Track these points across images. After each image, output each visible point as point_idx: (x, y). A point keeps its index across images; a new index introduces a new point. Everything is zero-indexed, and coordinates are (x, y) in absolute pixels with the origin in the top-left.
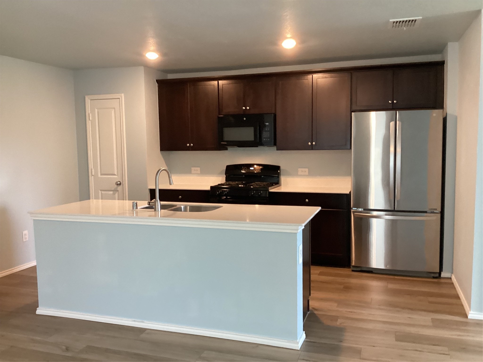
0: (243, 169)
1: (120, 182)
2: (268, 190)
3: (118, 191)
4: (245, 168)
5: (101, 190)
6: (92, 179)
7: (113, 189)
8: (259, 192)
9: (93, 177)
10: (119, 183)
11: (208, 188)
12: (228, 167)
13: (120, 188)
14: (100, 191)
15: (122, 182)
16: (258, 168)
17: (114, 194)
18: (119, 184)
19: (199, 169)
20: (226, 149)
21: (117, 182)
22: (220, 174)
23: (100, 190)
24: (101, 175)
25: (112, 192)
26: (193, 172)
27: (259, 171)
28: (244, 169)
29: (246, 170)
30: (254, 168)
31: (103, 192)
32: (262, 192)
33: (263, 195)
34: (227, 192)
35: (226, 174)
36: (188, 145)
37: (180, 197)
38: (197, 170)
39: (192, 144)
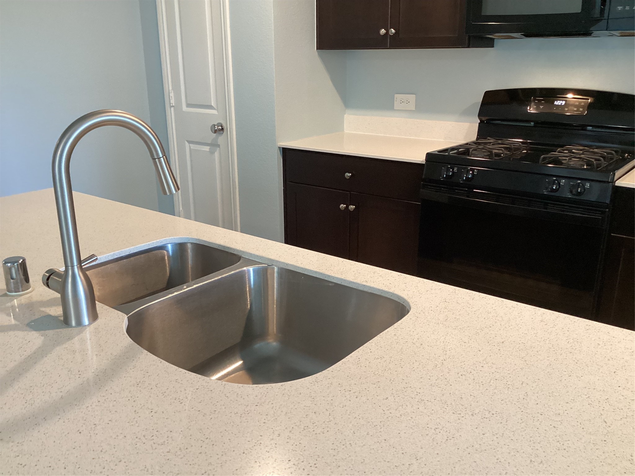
0: (533, 104)
1: (222, 126)
2: (613, 182)
3: (219, 146)
4: (539, 100)
5: (190, 142)
6: (171, 114)
7: (209, 142)
8: (578, 185)
9: (172, 109)
10: (220, 127)
11: (419, 157)
12: (488, 95)
13: (221, 139)
14: (187, 143)
15: (224, 125)
16: (580, 103)
17: (212, 152)
18: (219, 130)
19: (412, 98)
20: (490, 43)
21: (214, 125)
22: (465, 113)
23: (187, 141)
24: (188, 105)
25: (207, 148)
26: (397, 105)
27: (584, 111)
28: (536, 104)
29: (541, 107)
30: (566, 101)
31: (193, 146)
32: (588, 185)
33: (593, 197)
34: (473, 174)
35: (480, 115)
36: (383, 31)
37: (348, 175)
38: (408, 102)
39: (392, 30)
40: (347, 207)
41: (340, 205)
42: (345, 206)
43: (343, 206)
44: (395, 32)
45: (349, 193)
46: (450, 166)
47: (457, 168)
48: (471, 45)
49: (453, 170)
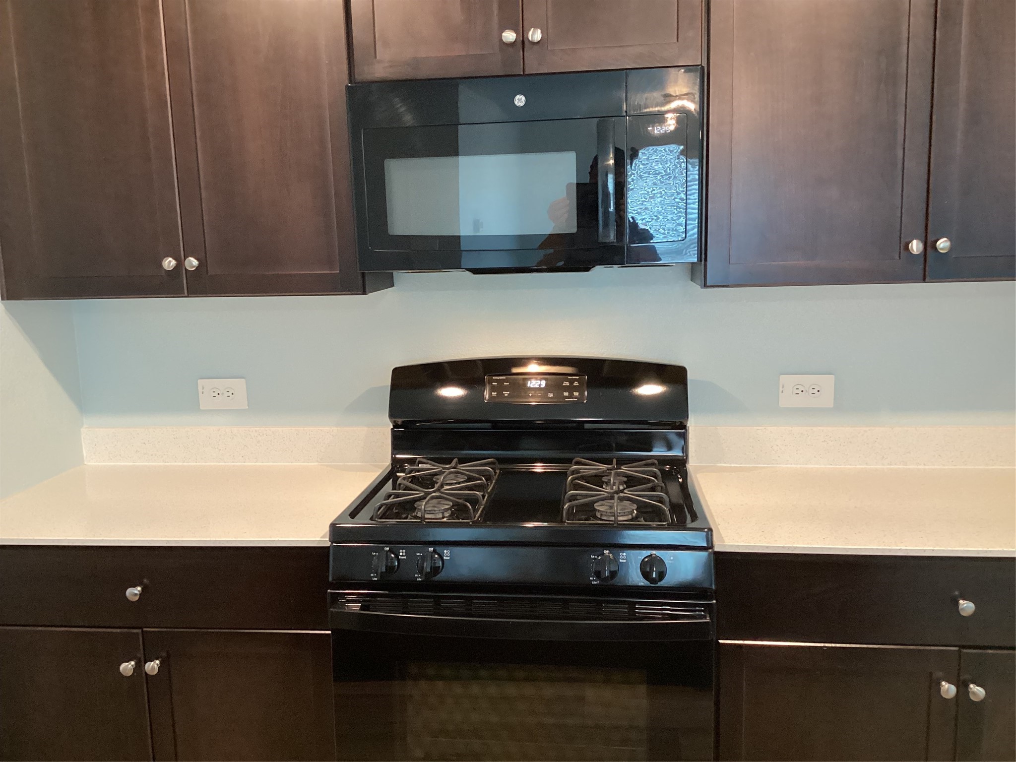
2: (711, 543)
19: (239, 386)
26: (205, 402)
32: (672, 558)
35: (391, 416)
36: (169, 263)
37: (134, 592)
38: (230, 394)
39: (192, 259)
40: (139, 667)
41: (120, 665)
42: (133, 663)
43: (127, 667)
44: (199, 264)
45: (139, 631)
46: (388, 549)
47: (404, 551)
48: (367, 290)
49: (397, 556)
